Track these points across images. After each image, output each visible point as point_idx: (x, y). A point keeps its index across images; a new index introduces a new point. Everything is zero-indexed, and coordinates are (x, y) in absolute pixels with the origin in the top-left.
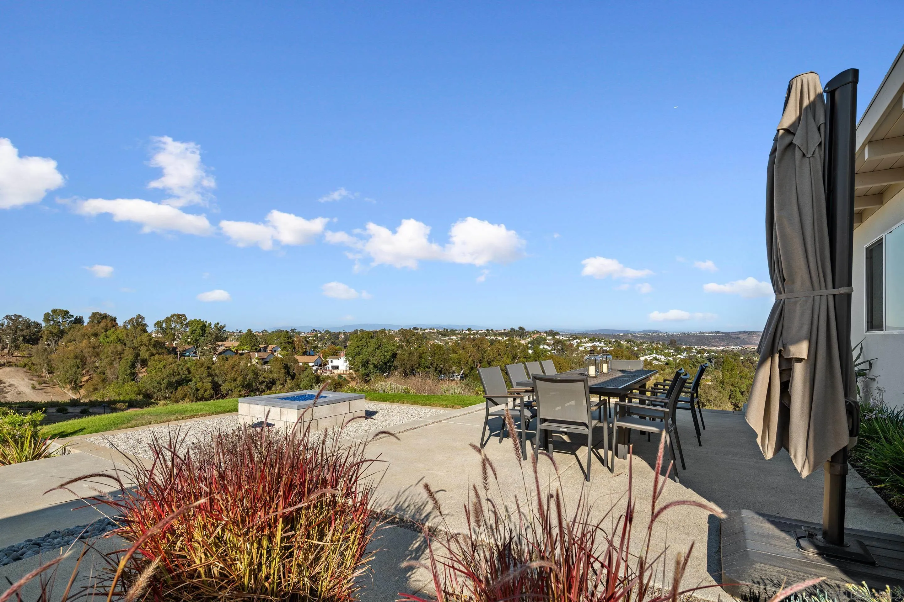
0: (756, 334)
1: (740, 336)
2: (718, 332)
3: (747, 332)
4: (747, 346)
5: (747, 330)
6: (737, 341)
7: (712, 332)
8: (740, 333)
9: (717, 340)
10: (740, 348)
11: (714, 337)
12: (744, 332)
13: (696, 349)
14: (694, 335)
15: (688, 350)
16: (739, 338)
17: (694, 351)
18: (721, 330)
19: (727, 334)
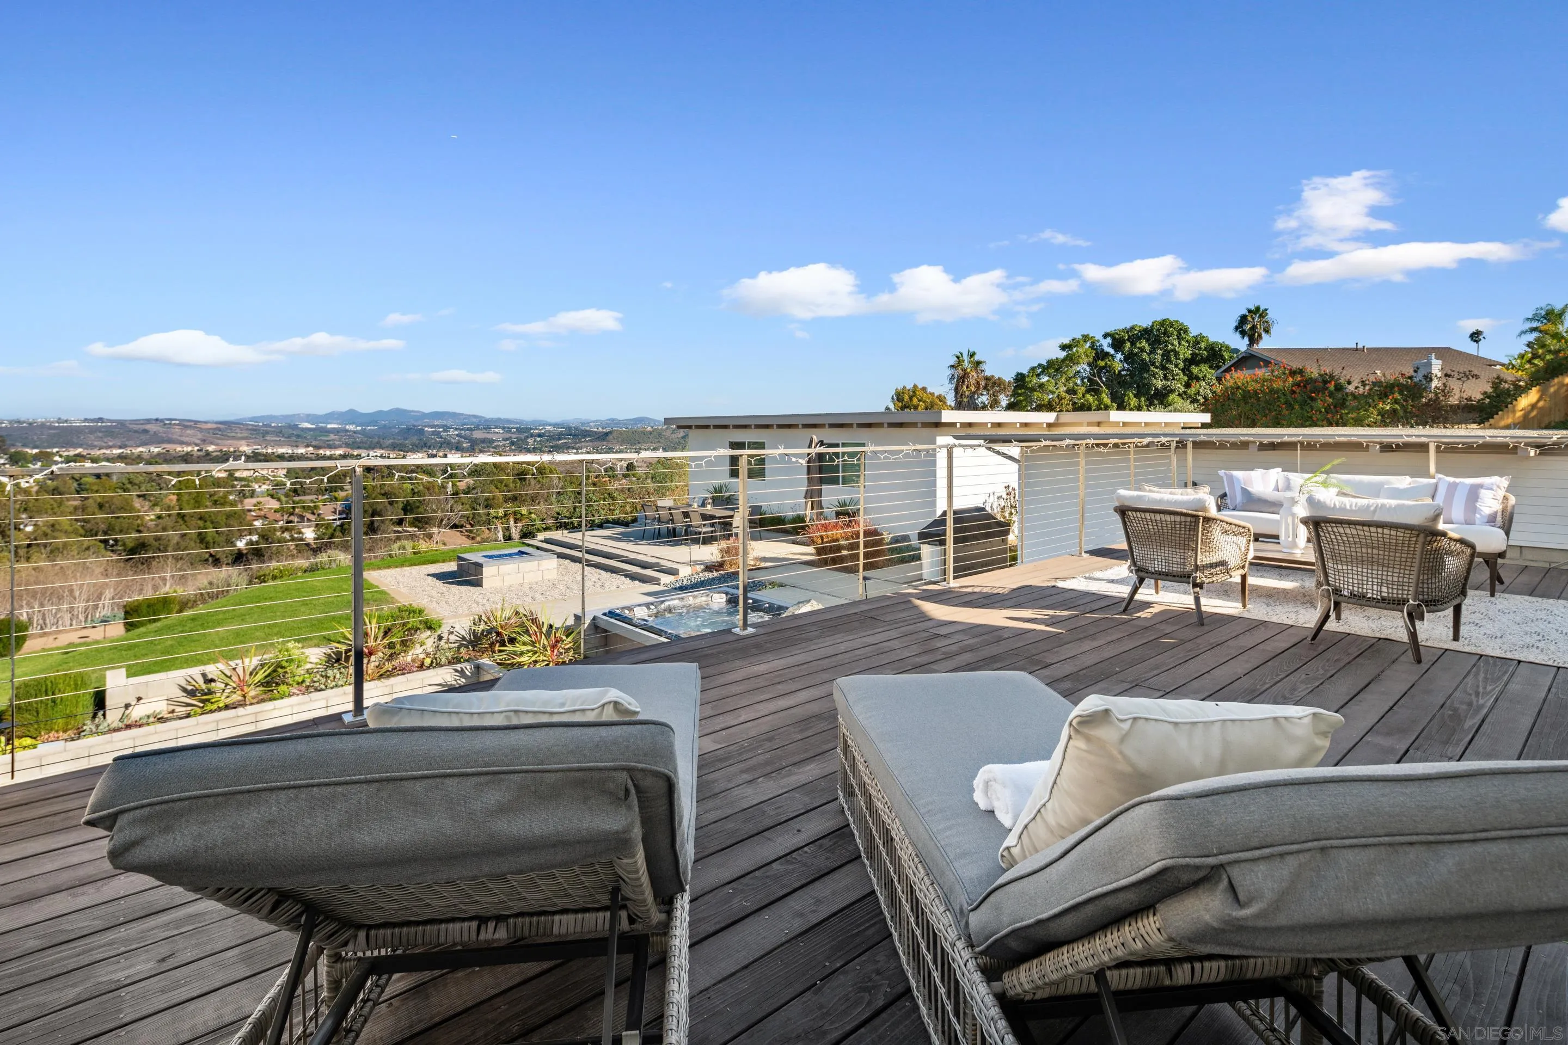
0: (178, 425)
1: (148, 427)
2: (101, 420)
3: (162, 421)
4: (170, 447)
5: (161, 417)
6: (143, 437)
7: (86, 420)
8: (148, 421)
9: (100, 435)
10: (156, 450)
11: (92, 430)
12: (157, 420)
13: (61, 456)
14: (43, 425)
15: (45, 458)
16: (146, 431)
17: (57, 458)
18: (105, 416)
19: (121, 424)
